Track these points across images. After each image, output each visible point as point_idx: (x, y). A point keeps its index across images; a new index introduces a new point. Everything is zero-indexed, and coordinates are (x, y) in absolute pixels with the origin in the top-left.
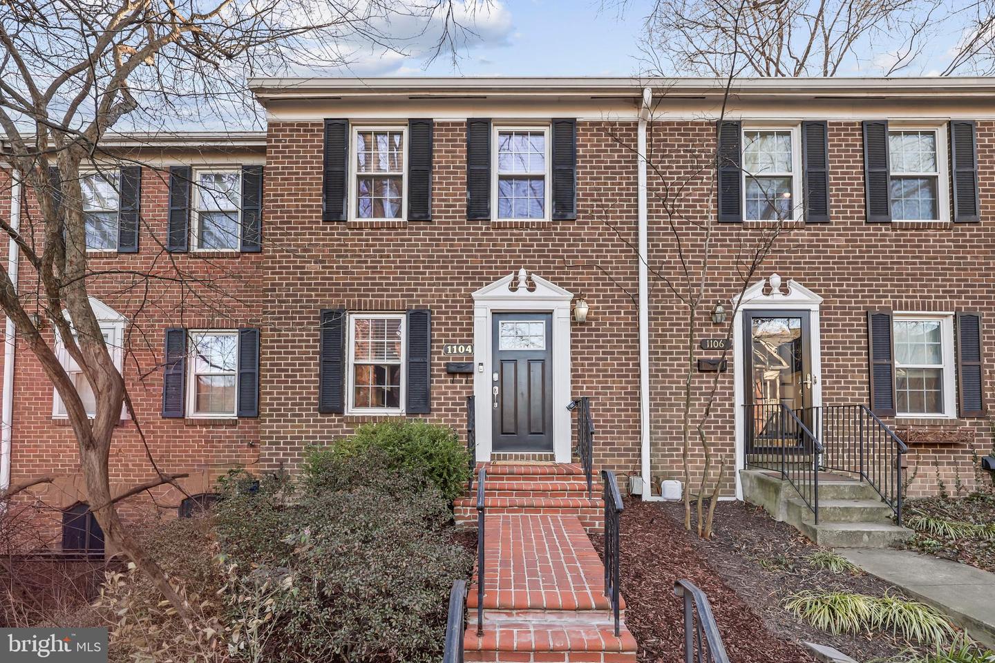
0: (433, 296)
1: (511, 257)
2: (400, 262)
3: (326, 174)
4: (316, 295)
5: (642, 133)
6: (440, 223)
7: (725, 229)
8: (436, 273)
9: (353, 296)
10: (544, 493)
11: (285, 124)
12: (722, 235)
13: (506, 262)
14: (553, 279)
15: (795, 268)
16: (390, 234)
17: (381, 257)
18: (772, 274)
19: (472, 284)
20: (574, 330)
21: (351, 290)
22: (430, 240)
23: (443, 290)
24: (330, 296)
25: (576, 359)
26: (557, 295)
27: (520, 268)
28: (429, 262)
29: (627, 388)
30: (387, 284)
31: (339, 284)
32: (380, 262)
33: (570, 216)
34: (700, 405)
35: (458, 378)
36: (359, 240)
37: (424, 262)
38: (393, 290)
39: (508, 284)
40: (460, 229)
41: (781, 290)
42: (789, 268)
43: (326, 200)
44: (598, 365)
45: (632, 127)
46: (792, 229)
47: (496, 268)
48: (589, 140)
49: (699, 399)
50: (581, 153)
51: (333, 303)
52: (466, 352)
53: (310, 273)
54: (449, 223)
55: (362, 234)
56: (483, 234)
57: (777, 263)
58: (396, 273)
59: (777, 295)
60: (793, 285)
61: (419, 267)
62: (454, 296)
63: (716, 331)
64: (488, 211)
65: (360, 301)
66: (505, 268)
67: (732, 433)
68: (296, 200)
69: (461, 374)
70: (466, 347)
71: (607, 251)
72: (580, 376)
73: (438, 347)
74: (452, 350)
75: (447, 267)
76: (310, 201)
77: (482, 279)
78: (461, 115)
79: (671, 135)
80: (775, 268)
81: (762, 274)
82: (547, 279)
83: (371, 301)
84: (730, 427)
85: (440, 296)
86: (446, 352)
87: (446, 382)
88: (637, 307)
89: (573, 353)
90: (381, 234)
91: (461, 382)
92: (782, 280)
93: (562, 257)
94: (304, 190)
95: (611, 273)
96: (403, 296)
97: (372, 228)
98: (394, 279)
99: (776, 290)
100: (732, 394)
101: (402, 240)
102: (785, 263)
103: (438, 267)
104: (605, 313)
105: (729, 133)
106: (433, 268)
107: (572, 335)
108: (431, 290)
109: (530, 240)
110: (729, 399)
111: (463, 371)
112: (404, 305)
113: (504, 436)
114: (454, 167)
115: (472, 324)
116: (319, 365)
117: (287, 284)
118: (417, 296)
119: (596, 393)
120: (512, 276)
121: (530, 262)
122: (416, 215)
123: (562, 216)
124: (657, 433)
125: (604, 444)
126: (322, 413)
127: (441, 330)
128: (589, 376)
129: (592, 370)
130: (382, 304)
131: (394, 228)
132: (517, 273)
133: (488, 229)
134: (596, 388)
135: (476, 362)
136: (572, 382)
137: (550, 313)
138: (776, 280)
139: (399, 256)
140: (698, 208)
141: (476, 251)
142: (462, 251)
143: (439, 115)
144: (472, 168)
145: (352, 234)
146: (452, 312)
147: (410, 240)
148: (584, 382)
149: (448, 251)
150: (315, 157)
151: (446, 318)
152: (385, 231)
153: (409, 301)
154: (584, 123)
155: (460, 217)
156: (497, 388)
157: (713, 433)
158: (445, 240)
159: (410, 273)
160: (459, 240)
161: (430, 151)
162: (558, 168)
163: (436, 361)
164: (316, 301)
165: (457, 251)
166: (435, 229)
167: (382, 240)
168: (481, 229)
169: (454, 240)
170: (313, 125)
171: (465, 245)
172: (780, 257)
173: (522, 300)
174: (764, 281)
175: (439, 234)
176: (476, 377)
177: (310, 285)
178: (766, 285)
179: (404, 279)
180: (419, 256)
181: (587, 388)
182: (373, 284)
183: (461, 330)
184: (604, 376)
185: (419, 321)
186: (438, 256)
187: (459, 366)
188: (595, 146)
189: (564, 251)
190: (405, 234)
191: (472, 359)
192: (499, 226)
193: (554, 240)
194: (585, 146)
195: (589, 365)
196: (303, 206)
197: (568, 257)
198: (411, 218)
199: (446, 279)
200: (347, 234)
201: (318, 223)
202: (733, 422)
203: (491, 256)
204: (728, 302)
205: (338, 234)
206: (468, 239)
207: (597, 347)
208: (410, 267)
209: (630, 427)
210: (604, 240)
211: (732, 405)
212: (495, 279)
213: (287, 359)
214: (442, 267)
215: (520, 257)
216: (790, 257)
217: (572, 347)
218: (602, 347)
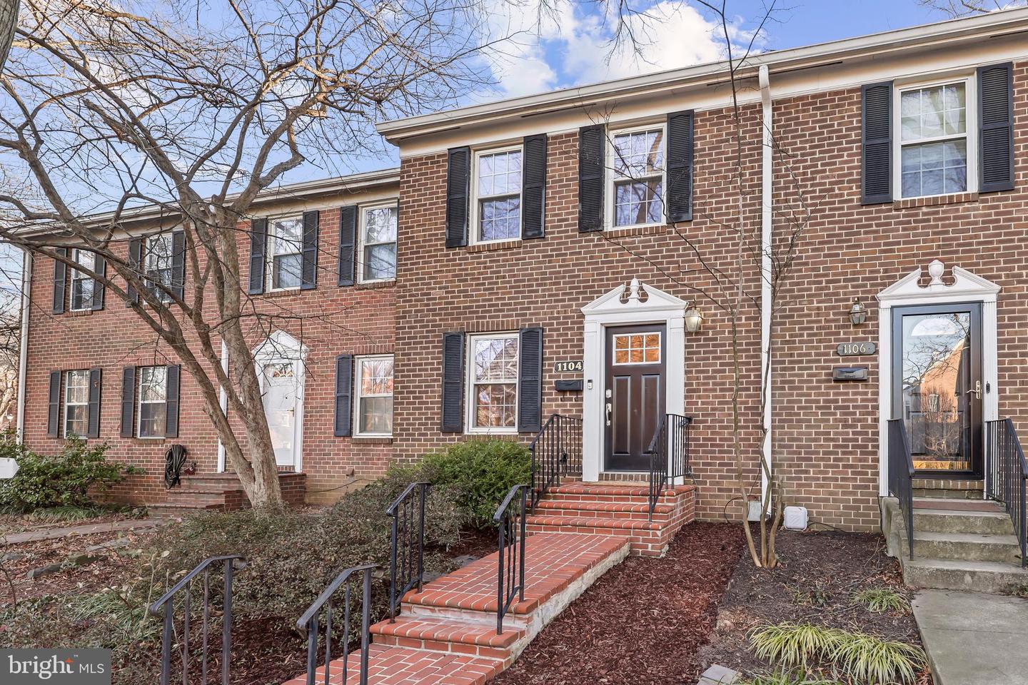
0: (545, 313)
1: (623, 267)
2: (515, 281)
3: (449, 202)
4: (440, 320)
5: (768, 113)
6: (553, 238)
7: (871, 212)
8: (548, 290)
9: (472, 318)
10: (607, 513)
11: (416, 160)
12: (867, 219)
13: (617, 273)
14: (667, 287)
15: (964, 252)
16: (506, 255)
17: (497, 278)
18: (931, 260)
19: (583, 299)
20: (689, 341)
21: (470, 313)
22: (543, 257)
23: (555, 307)
24: (452, 319)
25: (691, 372)
26: (672, 304)
27: (632, 277)
28: (542, 279)
29: (747, 402)
30: (502, 305)
31: (459, 308)
32: (497, 283)
33: (685, 217)
34: (835, 420)
35: (568, 395)
36: (478, 263)
37: (537, 280)
38: (508, 310)
39: (619, 296)
40: (572, 242)
41: (944, 280)
42: (957, 252)
43: (449, 228)
44: (715, 378)
45: (756, 109)
46: (959, 203)
47: (608, 280)
48: (709, 131)
49: (835, 414)
50: (699, 147)
51: (454, 326)
52: (576, 369)
53: (435, 299)
54: (561, 238)
55: (480, 257)
56: (595, 246)
57: (939, 247)
58: (510, 293)
59: (937, 286)
60: (959, 272)
61: (532, 286)
62: (565, 312)
63: (856, 333)
64: (600, 222)
65: (478, 323)
66: (617, 279)
67: (875, 453)
68: (424, 231)
69: (571, 391)
70: (576, 363)
71: (727, 252)
72: (694, 391)
73: (549, 365)
74: (563, 367)
75: (559, 283)
76: (436, 229)
77: (592, 291)
78: (573, 126)
79: (804, 111)
80: (937, 253)
81: (919, 261)
82: (659, 288)
83: (488, 322)
84: (873, 447)
85: (552, 313)
86: (557, 369)
87: (556, 400)
88: (760, 311)
89: (688, 366)
90: (498, 256)
91: (571, 399)
92: (946, 267)
93: (677, 262)
94: (430, 220)
95: (731, 276)
96: (517, 315)
97: (489, 251)
98: (509, 299)
99: (937, 280)
100: (877, 407)
101: (517, 260)
102: (951, 245)
103: (551, 284)
104: (724, 321)
105: (878, 98)
106: (545, 285)
107: (686, 347)
108: (543, 308)
109: (643, 247)
110: (873, 413)
111: (573, 389)
112: (518, 325)
113: (617, 455)
114: (567, 180)
115: (582, 340)
116: (441, 386)
117: (416, 311)
118: (531, 314)
119: (712, 409)
120: (622, 288)
121: (642, 271)
122: (530, 234)
123: (676, 218)
124: (781, 453)
125: (720, 465)
126: (444, 432)
127: (552, 347)
128: (705, 390)
129: (708, 384)
130: (498, 325)
131: (509, 248)
132: (629, 284)
133: (599, 240)
134: (713, 403)
135: (586, 379)
136: (686, 397)
137: (664, 324)
138: (936, 268)
139: (514, 276)
140: (837, 192)
141: (588, 264)
142: (574, 265)
143: (553, 129)
144: (584, 178)
145: (472, 258)
146: (564, 329)
147: (524, 259)
148: (699, 397)
149: (560, 266)
150: (441, 187)
151: (558, 335)
152: (501, 252)
153: (523, 320)
154: (703, 113)
155: (572, 231)
156: (610, 405)
157: (851, 453)
158: (557, 255)
159: (524, 292)
160: (571, 254)
161: (544, 166)
162: (673, 166)
163: (547, 379)
164: (440, 325)
165: (568, 266)
166: (548, 245)
167: (498, 261)
168: (592, 240)
169: (566, 254)
170: (439, 156)
171: (577, 259)
172: (944, 240)
173: (635, 312)
174: (919, 271)
175: (552, 250)
176: (586, 394)
177: (435, 310)
178: (922, 275)
179: (518, 298)
180: (532, 275)
181: (703, 403)
182: (490, 306)
183: (572, 346)
184: (721, 390)
185: (531, 340)
186: (551, 273)
187: (568, 384)
188: (715, 136)
189: (679, 256)
190: (519, 253)
191: (582, 376)
192: (611, 236)
193: (668, 245)
194: (704, 138)
195: (705, 378)
196: (430, 235)
197: (683, 262)
198: (526, 237)
199: (558, 295)
200: (467, 259)
201: (442, 250)
202: (877, 440)
203: (603, 268)
204: (874, 298)
205: (460, 259)
206: (580, 253)
207: (714, 358)
208: (524, 286)
209: (750, 446)
210: (723, 239)
211: (876, 420)
212: (606, 292)
213: (415, 381)
214: (555, 284)
215: (632, 266)
216: (958, 239)
217: (686, 359)
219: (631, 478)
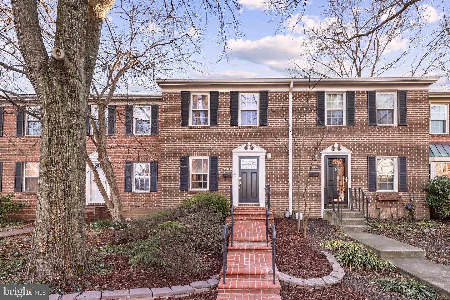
0: (218, 151)
1: (245, 138)
2: (207, 140)
3: (182, 110)
4: (179, 151)
5: (291, 96)
6: (221, 127)
7: (319, 128)
8: (220, 143)
9: (192, 151)
11: (168, 93)
12: (318, 130)
13: (243, 140)
14: (260, 145)
15: (343, 141)
16: (204, 130)
17: (201, 138)
18: (335, 143)
19: (232, 147)
20: (267, 162)
21: (191, 149)
22: (218, 132)
23: (222, 149)
24: (184, 151)
25: (267, 172)
26: (261, 151)
27: (248, 142)
28: (217, 140)
29: (284, 182)
30: (203, 147)
31: (186, 147)
32: (201, 140)
33: (265, 124)
34: (310, 187)
35: (227, 179)
36: (193, 132)
37: (215, 140)
38: (205, 149)
39: (245, 147)
40: (228, 128)
41: (338, 149)
42: (341, 141)
43: (182, 119)
44: (275, 174)
45: (287, 93)
46: (342, 128)
47: (240, 142)
48: (272, 98)
49: (309, 186)
50: (269, 102)
51: (185, 154)
52: (230, 170)
53: (177, 144)
54: (224, 127)
55: (194, 131)
56: (235, 130)
57: (337, 140)
58: (206, 144)
59: (336, 150)
60: (342, 147)
61: (214, 142)
62: (226, 151)
63: (315, 163)
64: (237, 123)
65: (194, 153)
66: (243, 142)
67: (320, 197)
68: (172, 119)
69: (228, 177)
70: (230, 168)
71: (278, 136)
72: (268, 178)
73: (220, 168)
74: (225, 169)
75: (223, 142)
76: (176, 119)
77: (235, 145)
78: (228, 90)
79: (301, 96)
80: (336, 141)
81: (332, 143)
82: (257, 145)
83: (197, 153)
84: (320, 195)
85: (221, 151)
86: (223, 170)
87: (223, 180)
88: (288, 155)
89: (266, 170)
90: (201, 130)
91: (228, 180)
92: (338, 145)
93: (263, 138)
94: (174, 115)
95: (280, 143)
96: (208, 151)
97: (198, 128)
98: (205, 145)
99: (336, 149)
100: (321, 184)
101: (208, 132)
102: (340, 140)
103: (220, 142)
104: (277, 157)
105: (321, 95)
106: (219, 142)
107: (266, 164)
108: (218, 149)
109: (252, 132)
110: (319, 186)
111: (229, 176)
112: (209, 155)
113: (243, 198)
114: (226, 108)
115: (232, 161)
116: (180, 174)
117: (169, 147)
118: (213, 151)
119: (274, 184)
120: (245, 145)
121: (252, 140)
122: (213, 124)
123: (263, 124)
124: (295, 197)
125: (276, 201)
126: (181, 190)
127: (221, 163)
128: (272, 178)
129: (273, 176)
130: (201, 154)
131: (205, 128)
132: (247, 144)
133: (237, 128)
134: (274, 182)
135: (233, 173)
136: (266, 180)
137: (259, 157)
138: (336, 145)
139: (207, 138)
140: (310, 121)
141: (233, 136)
142: (228, 136)
143: (221, 90)
144: (232, 108)
145: (191, 131)
146: (225, 157)
147: (211, 132)
148: (270, 180)
149: (224, 136)
150: (178, 104)
151: (223, 159)
152: (202, 129)
153: (210, 153)
154: (271, 92)
155: (228, 125)
156: (240, 182)
157: (314, 197)
158: (222, 132)
159: (211, 144)
160: (227, 132)
161: (218, 102)
162: (262, 108)
163: (220, 173)
164: (179, 153)
165: (227, 136)
166: (219, 128)
167: (201, 132)
168: (235, 128)
169: (226, 132)
170: (177, 93)
171: (229, 134)
172: (338, 138)
173: (249, 152)
174: (332, 146)
175: (221, 130)
176: (233, 178)
177: (177, 147)
178: (333, 147)
179: (209, 145)
180: (214, 138)
181: (271, 182)
182: (198, 147)
183: (228, 163)
184: (277, 178)
185: (214, 159)
186: (220, 138)
187: (227, 175)
188: (275, 100)
189: (263, 136)
190: (209, 130)
191: (232, 172)
192: (241, 127)
193: (260, 132)
194: (271, 100)
195: (272, 174)
196: (174, 121)
197: (265, 138)
198: (211, 125)
199: (223, 145)
200: (189, 130)
201: (179, 127)
202: (321, 193)
203: (238, 138)
204: (320, 153)
205: (186, 130)
206: (231, 132)
207: (275, 168)
208: (211, 142)
209: (286, 195)
210: (277, 132)
211: (321, 188)
212: (240, 145)
213: (169, 172)
214: (222, 142)
215: (248, 138)
216: (341, 138)
217: (266, 168)
218: (276, 168)
219: (249, 205)
